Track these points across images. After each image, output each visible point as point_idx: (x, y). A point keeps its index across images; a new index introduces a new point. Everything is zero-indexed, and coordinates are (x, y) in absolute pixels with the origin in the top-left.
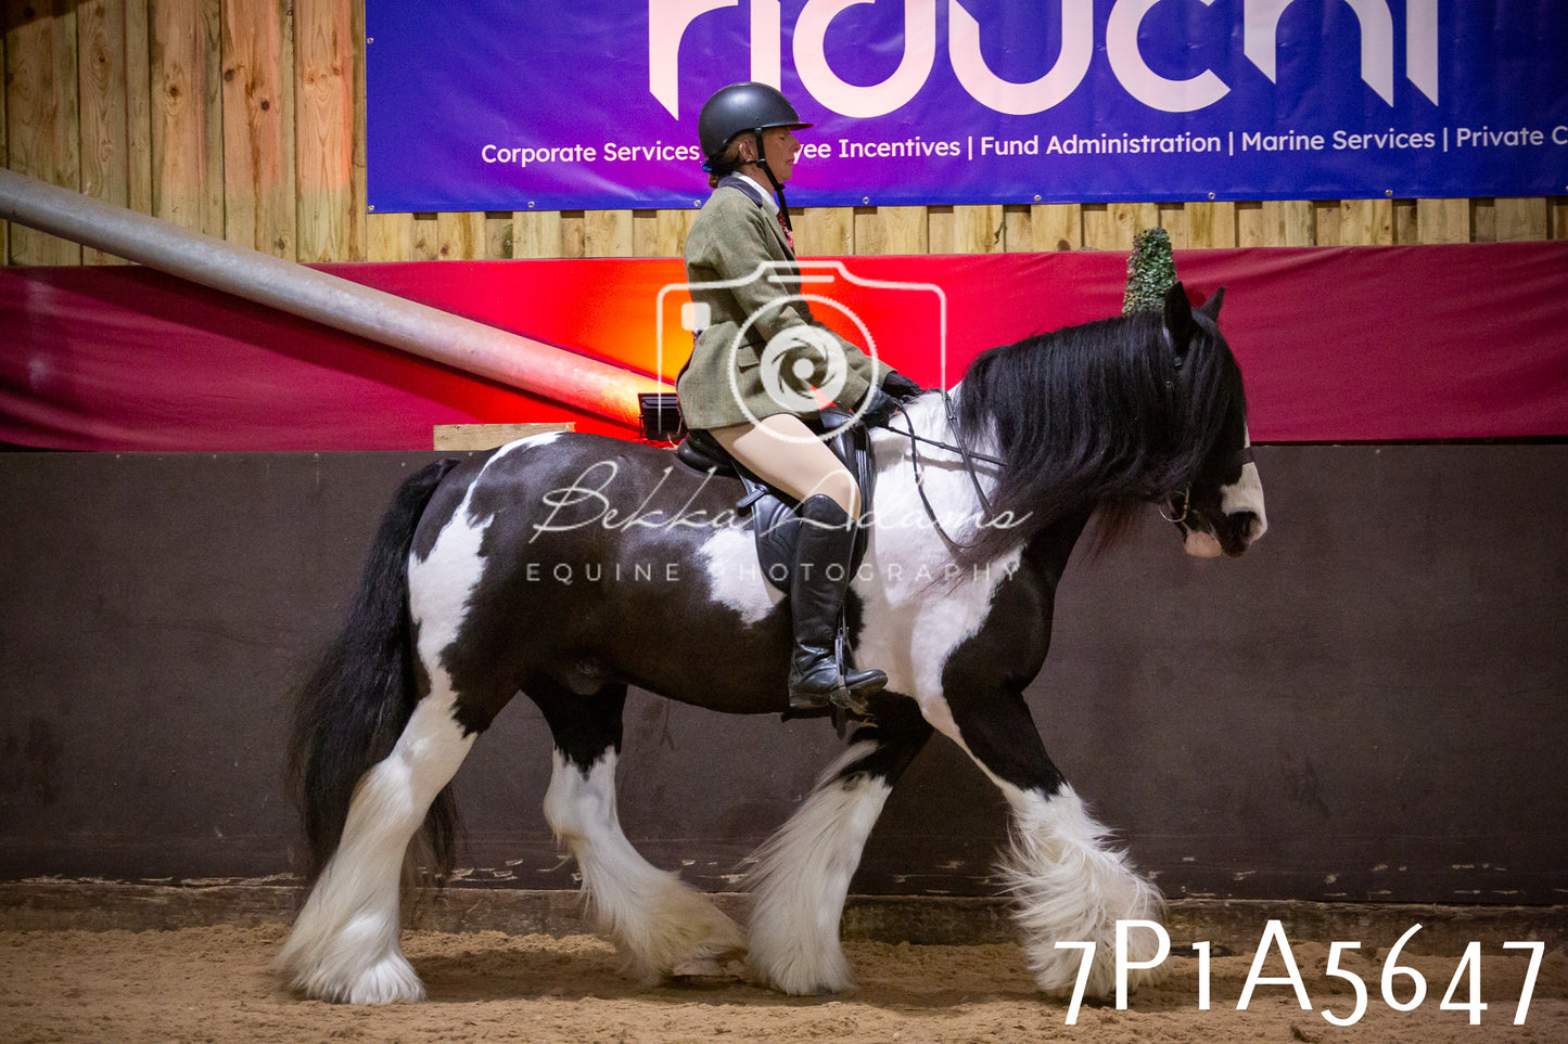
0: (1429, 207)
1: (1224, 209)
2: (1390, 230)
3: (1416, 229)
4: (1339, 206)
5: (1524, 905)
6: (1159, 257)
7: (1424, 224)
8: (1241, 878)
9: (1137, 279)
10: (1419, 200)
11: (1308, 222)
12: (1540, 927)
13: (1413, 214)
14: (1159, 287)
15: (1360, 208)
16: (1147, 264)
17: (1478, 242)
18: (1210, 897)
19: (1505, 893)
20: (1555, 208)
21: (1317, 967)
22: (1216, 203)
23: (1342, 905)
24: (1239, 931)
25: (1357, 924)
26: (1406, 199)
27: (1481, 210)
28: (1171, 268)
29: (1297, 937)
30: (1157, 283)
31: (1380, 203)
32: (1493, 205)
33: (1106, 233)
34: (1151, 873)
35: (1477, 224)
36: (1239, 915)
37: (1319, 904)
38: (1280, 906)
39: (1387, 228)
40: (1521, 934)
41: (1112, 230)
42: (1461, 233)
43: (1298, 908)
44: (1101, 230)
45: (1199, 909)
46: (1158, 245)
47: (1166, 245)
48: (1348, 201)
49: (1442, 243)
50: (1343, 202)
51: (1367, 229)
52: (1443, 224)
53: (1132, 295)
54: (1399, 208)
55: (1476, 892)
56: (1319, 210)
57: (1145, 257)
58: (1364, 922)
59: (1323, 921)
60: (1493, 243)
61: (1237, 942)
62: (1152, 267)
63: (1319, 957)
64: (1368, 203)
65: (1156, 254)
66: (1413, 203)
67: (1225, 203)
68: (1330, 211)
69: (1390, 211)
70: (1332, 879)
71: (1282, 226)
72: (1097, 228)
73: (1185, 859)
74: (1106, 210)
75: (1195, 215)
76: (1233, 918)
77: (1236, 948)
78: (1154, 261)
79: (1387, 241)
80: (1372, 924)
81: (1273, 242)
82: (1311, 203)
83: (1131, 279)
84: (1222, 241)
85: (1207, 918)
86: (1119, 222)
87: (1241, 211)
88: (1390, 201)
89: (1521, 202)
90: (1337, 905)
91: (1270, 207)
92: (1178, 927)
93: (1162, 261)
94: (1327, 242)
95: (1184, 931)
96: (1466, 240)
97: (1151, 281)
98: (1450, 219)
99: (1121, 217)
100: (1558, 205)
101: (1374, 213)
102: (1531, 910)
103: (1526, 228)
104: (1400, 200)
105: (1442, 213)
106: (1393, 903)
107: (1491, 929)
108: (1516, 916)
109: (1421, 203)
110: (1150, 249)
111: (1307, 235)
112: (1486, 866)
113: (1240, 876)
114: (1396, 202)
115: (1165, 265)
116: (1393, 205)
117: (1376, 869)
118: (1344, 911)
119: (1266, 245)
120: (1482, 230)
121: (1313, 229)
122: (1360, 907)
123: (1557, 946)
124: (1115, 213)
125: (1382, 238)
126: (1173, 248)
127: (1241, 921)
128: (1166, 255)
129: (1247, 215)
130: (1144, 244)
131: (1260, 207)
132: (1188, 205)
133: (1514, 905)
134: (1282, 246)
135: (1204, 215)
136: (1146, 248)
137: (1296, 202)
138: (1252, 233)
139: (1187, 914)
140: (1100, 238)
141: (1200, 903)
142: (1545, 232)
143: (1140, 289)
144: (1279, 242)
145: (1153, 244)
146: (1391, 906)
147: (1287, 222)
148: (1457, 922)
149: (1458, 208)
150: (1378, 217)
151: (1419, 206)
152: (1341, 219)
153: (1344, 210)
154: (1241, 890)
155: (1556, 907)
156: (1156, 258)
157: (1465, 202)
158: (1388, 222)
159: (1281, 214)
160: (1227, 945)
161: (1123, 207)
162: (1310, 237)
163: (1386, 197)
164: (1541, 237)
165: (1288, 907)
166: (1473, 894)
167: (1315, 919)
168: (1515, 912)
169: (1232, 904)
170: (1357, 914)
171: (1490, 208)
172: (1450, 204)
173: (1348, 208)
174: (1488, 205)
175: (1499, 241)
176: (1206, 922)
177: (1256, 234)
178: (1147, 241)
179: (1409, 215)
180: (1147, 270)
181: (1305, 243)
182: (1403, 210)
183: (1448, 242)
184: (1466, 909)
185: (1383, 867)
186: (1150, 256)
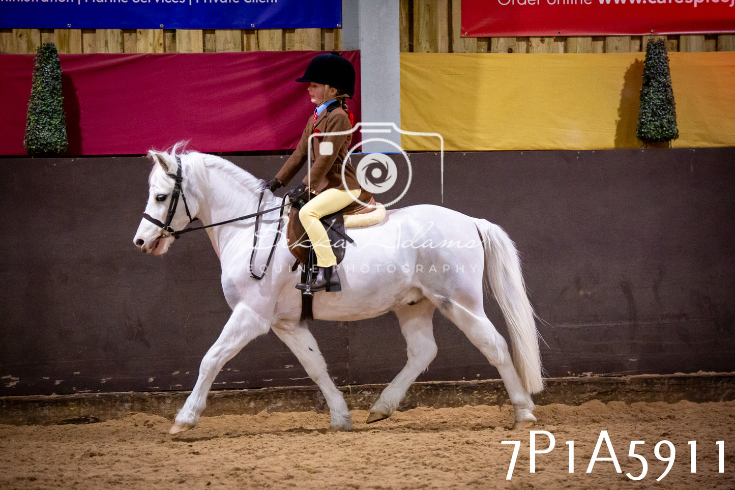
0: (182, 33)
1: (75, 33)
2: (163, 44)
3: (175, 45)
4: (136, 32)
5: (248, 389)
6: (53, 58)
7: (180, 43)
8: (105, 382)
9: (41, 69)
10: (177, 30)
11: (120, 40)
12: (256, 399)
13: (174, 37)
14: (53, 74)
15: (147, 34)
16: (46, 61)
17: (206, 52)
18: (89, 392)
19: (239, 383)
20: (245, 36)
21: (144, 425)
22: (72, 30)
23: (157, 393)
24: (104, 409)
25: (165, 403)
26: (170, 29)
27: (208, 36)
28: (58, 64)
29: (134, 411)
30: (52, 72)
31: (157, 31)
32: (214, 33)
33: (12, 44)
34: (57, 381)
35: (206, 42)
36: (104, 401)
37: (145, 393)
38: (124, 395)
39: (161, 44)
40: (246, 403)
41: (15, 43)
42: (199, 47)
43: (135, 395)
44: (9, 43)
45: (83, 399)
46: (51, 52)
47: (55, 51)
48: (140, 30)
49: (189, 52)
50: (138, 30)
51: (151, 44)
52: (189, 42)
53: (38, 78)
54: (166, 34)
55: (224, 383)
56: (125, 34)
57: (45, 58)
58: (168, 401)
59: (147, 401)
60: (214, 53)
61: (102, 414)
62: (49, 63)
63: (145, 420)
64: (151, 31)
65: (51, 56)
66: (174, 31)
67: (76, 30)
68: (130, 35)
69: (162, 35)
70: (151, 380)
71: (106, 43)
72: (6, 41)
73: (75, 373)
74: (11, 32)
75: (60, 35)
76: (100, 402)
77: (102, 418)
78: (50, 60)
79: (161, 51)
80: (172, 402)
81: (102, 51)
82: (121, 31)
83: (38, 69)
84: (75, 50)
85: (87, 403)
86: (19, 39)
87: (84, 34)
88: (162, 30)
89: (228, 33)
90: (154, 393)
91: (100, 32)
92: (71, 408)
93: (54, 60)
94: (129, 51)
95: (74, 410)
96: (201, 51)
97: (49, 71)
98: (193, 39)
99: (20, 36)
100: (246, 34)
101: (154, 36)
102: (251, 391)
103: (231, 45)
104: (168, 30)
105: (189, 37)
106: (183, 390)
107: (232, 402)
108: (244, 395)
109: (178, 31)
110: (48, 54)
111: (119, 47)
112: (229, 370)
113: (104, 381)
114: (165, 30)
115: (56, 62)
116: (164, 32)
117: (174, 374)
118: (157, 396)
119: (98, 52)
120: (209, 46)
121: (122, 44)
122: (166, 394)
123: (264, 408)
124: (17, 34)
125: (158, 50)
126: (58, 53)
127: (105, 404)
128: (56, 57)
129: (87, 36)
130: (44, 51)
131: (95, 32)
132: (56, 31)
133: (242, 389)
134: (107, 53)
135: (65, 35)
136: (46, 53)
137: (114, 30)
138: (90, 46)
139: (76, 401)
140: (8, 47)
141: (83, 395)
142: (241, 47)
143: (43, 75)
144: (105, 51)
145: (49, 50)
146: (181, 392)
147: (109, 41)
148: (215, 399)
149: (197, 34)
150: (156, 38)
151: (177, 33)
152: (137, 40)
153: (138, 34)
154: (104, 388)
155: (263, 388)
156: (51, 58)
157: (201, 31)
158: (161, 41)
159: (106, 36)
160: (97, 417)
161: (20, 30)
162: (121, 48)
163: (159, 28)
164: (239, 51)
165: (129, 395)
166: (223, 384)
167: (143, 400)
168: (244, 392)
169: (99, 395)
170: (164, 397)
171: (212, 35)
172: (193, 32)
173: (141, 33)
174: (211, 34)
175: (218, 52)
176: (86, 405)
177: (92, 46)
178: (46, 49)
179: (171, 37)
180: (46, 65)
181: (118, 51)
182: (169, 35)
183: (193, 52)
184: (219, 392)
185: (177, 372)
186: (48, 58)
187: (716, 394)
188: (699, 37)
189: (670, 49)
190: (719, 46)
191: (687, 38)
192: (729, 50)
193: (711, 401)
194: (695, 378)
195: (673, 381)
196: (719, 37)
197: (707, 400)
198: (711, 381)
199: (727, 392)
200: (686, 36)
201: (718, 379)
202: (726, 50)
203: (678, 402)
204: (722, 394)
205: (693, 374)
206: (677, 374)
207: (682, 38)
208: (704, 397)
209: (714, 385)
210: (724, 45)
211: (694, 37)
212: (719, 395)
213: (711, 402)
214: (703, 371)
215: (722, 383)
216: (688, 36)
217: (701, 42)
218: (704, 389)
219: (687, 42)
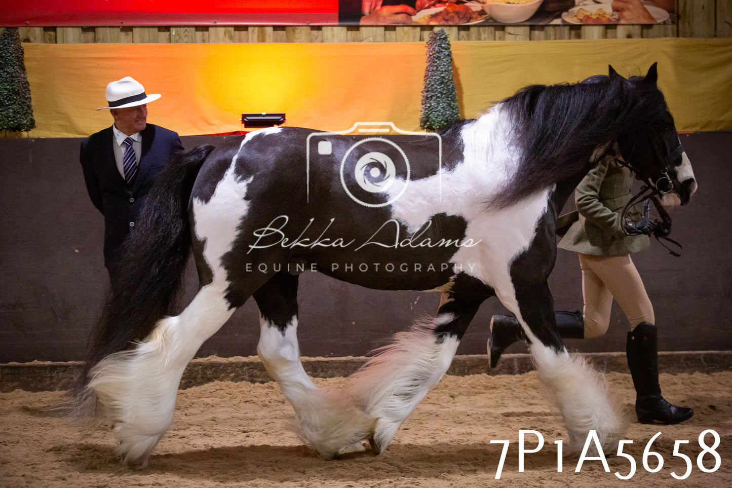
187: (51, 384)
188: (76, 30)
189: (48, 40)
190: (96, 38)
191: (63, 30)
192: (106, 42)
193: (46, 390)
194: (29, 367)
195: (6, 370)
196: (96, 29)
197: (42, 390)
198: (46, 371)
199: (63, 381)
200: (62, 28)
201: (53, 368)
202: (103, 42)
203: (12, 391)
204: (57, 384)
205: (27, 364)
206: (11, 364)
207: (58, 29)
208: (39, 386)
209: (49, 375)
210: (101, 37)
211: (70, 29)
212: (55, 384)
213: (46, 392)
214: (38, 360)
215: (57, 373)
216: (65, 28)
217: (78, 34)
218: (39, 378)
219: (63, 34)
